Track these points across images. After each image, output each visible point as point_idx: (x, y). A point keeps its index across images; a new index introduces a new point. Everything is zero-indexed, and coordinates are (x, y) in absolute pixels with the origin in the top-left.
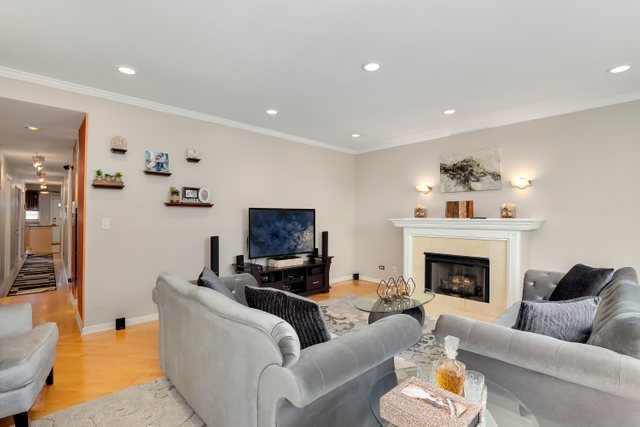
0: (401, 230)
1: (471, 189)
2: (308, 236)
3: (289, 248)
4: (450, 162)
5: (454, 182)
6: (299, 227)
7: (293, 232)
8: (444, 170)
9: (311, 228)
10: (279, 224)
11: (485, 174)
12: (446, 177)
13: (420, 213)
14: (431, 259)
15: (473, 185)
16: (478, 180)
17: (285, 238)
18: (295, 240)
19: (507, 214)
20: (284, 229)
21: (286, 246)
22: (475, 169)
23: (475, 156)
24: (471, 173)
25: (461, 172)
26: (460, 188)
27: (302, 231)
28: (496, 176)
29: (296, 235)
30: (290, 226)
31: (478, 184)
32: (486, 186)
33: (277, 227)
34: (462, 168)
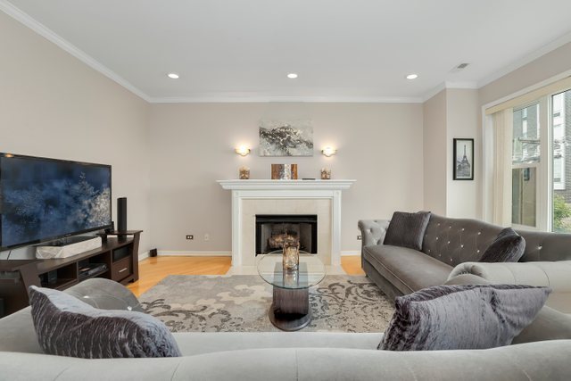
0: (229, 192)
1: (289, 155)
2: (102, 203)
3: (75, 224)
4: (269, 127)
5: (272, 147)
6: (91, 190)
7: (81, 198)
8: (264, 134)
9: (106, 191)
10: (59, 185)
11: (301, 142)
12: (265, 141)
13: (244, 175)
14: (262, 220)
15: (291, 151)
16: (295, 147)
17: (68, 207)
18: (84, 210)
19: (325, 175)
20: (67, 193)
21: (70, 220)
22: (293, 136)
23: (292, 125)
24: (289, 139)
25: (277, 138)
26: (279, 153)
27: (94, 197)
28: (310, 145)
29: (86, 202)
30: (77, 188)
31: (295, 149)
32: (301, 153)
33: (56, 190)
34: (281, 135)
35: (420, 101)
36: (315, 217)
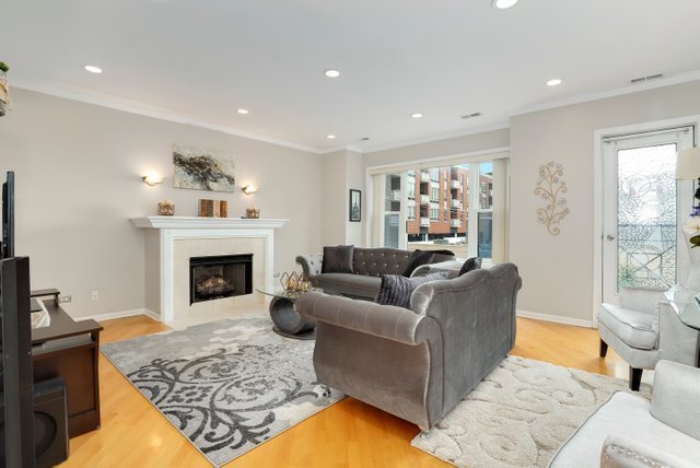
1: (209, 189)
4: (187, 154)
5: (191, 178)
8: (179, 161)
11: (222, 176)
12: (181, 171)
13: (166, 210)
15: (212, 185)
16: (215, 181)
22: (213, 168)
23: (213, 156)
24: (209, 171)
25: (199, 169)
26: (198, 186)
28: (231, 180)
31: (215, 184)
32: (222, 188)
34: (200, 165)
35: (320, 152)
36: (250, 257)
